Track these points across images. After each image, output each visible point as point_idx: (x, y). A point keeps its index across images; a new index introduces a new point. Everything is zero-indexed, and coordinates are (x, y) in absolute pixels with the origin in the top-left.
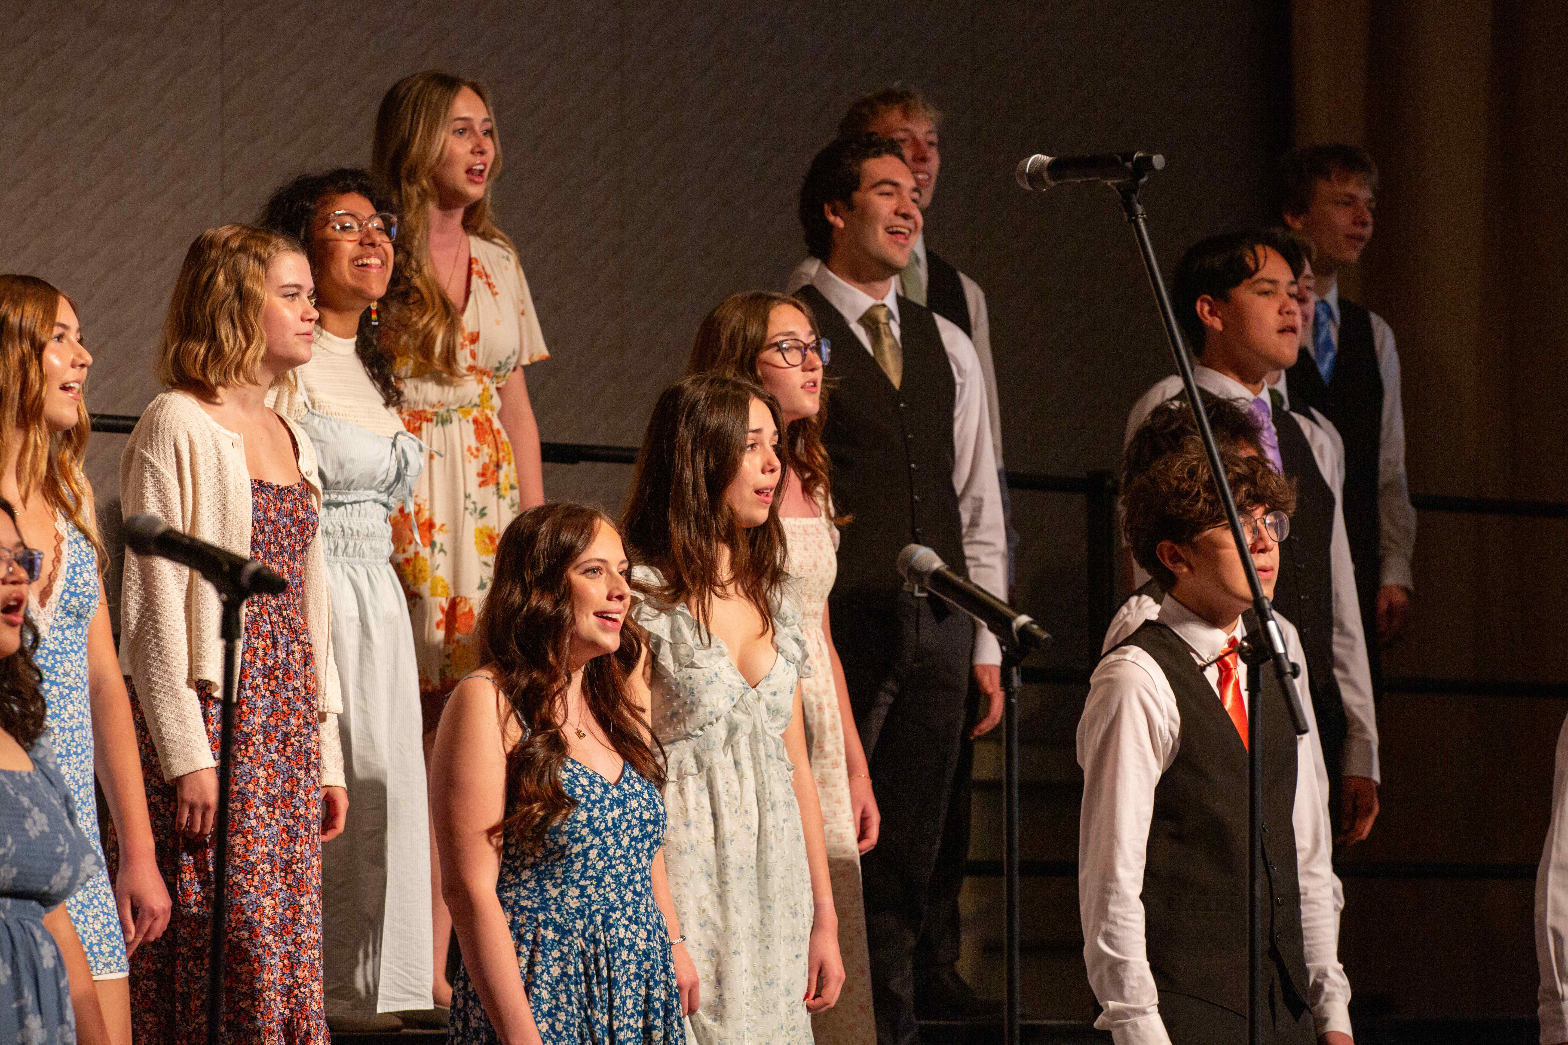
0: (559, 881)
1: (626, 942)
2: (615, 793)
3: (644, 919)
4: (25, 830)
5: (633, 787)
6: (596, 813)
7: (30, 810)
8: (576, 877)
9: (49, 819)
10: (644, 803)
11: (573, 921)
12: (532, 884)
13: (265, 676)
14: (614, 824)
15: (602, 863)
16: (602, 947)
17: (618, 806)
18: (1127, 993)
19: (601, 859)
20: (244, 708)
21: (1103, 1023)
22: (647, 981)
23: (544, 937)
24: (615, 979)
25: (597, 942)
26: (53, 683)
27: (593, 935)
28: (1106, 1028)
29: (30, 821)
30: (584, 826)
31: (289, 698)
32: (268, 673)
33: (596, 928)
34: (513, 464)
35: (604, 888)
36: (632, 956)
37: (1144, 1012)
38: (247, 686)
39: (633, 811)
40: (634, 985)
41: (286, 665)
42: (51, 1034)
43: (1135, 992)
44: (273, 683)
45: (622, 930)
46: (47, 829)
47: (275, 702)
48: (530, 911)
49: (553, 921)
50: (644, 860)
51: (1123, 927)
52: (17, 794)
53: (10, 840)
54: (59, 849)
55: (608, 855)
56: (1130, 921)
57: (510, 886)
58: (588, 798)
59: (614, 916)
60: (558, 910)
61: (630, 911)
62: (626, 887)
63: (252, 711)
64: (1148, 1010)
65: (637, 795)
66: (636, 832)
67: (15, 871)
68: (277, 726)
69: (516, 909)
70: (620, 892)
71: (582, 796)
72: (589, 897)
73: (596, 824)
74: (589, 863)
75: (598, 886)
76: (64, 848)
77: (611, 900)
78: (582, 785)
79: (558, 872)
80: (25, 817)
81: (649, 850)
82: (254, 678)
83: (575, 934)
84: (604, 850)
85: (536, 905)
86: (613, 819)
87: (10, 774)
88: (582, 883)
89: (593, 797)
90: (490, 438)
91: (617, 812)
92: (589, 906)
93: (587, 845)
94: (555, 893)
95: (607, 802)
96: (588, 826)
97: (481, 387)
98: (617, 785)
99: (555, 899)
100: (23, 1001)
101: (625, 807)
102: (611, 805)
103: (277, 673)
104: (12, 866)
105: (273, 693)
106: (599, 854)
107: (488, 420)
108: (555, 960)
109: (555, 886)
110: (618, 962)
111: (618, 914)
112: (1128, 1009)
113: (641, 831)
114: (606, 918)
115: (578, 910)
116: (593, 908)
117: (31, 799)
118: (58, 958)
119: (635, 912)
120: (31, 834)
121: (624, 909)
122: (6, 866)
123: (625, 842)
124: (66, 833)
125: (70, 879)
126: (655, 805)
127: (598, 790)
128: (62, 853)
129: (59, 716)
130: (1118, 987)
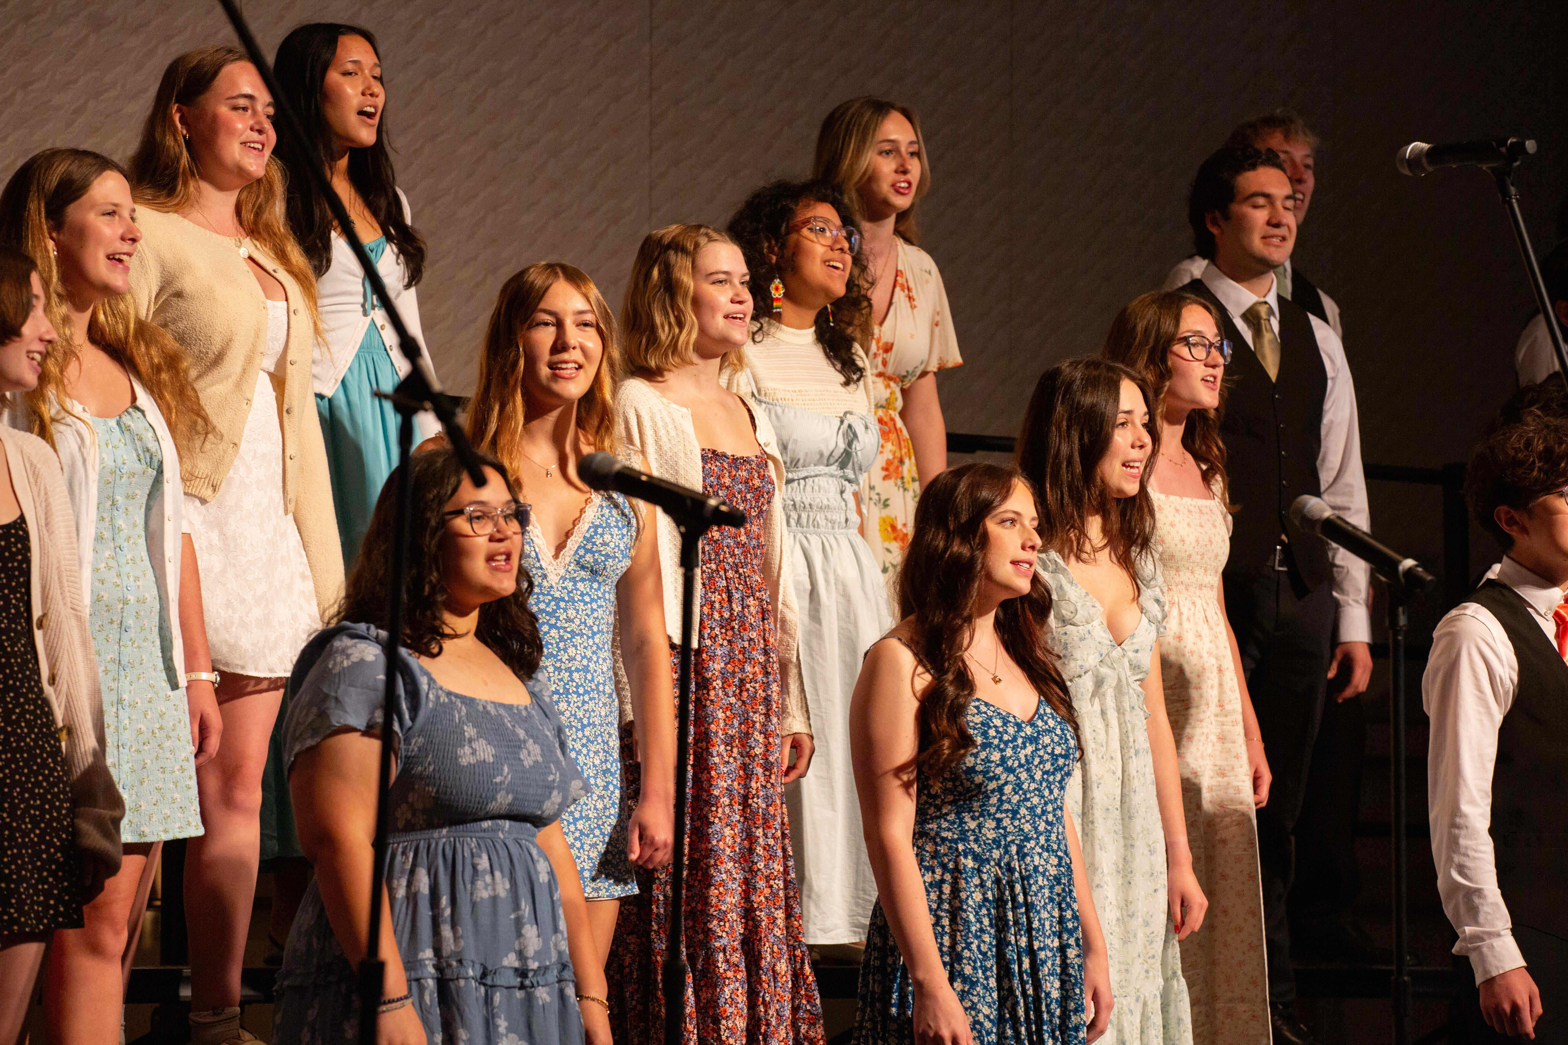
0: (977, 814)
1: (1041, 869)
2: (1029, 730)
3: (1055, 847)
4: (520, 759)
5: (1046, 723)
6: (1009, 752)
7: (525, 742)
8: (993, 810)
9: (542, 750)
10: (1056, 739)
11: (990, 851)
12: (951, 817)
13: (722, 627)
14: (1027, 760)
15: (1017, 797)
16: (1017, 875)
17: (1031, 743)
18: (1481, 918)
19: (1016, 793)
20: (704, 656)
21: (1461, 949)
22: (1059, 904)
23: (965, 866)
24: (1032, 903)
25: (1011, 870)
26: (552, 626)
27: (1008, 864)
28: (1463, 953)
29: (525, 751)
30: (998, 765)
31: (744, 648)
32: (726, 624)
33: (1011, 856)
34: (913, 458)
35: (1020, 820)
36: (1046, 882)
37: (1499, 935)
38: (706, 636)
39: (1045, 747)
40: (1049, 907)
41: (742, 617)
42: (546, 942)
43: (1489, 917)
44: (730, 633)
45: (1037, 858)
46: (540, 759)
47: (732, 650)
48: (951, 841)
49: (972, 851)
50: (1056, 792)
51: (1475, 858)
52: (514, 726)
53: (506, 769)
54: (551, 778)
55: (1021, 789)
56: (1481, 852)
57: (932, 819)
58: (1001, 739)
59: (1029, 846)
60: (976, 841)
61: (1042, 840)
62: (1040, 818)
63: (712, 658)
64: (1502, 933)
65: (1050, 731)
66: (1048, 766)
67: (510, 797)
68: (734, 672)
69: (938, 840)
70: (1034, 822)
71: (995, 737)
72: (1005, 828)
73: (1010, 763)
74: (1004, 798)
75: (1013, 818)
76: (554, 777)
77: (1026, 830)
78: (995, 727)
79: (976, 805)
80: (520, 747)
81: (1060, 782)
82: (712, 629)
83: (992, 863)
84: (1019, 785)
85: (956, 836)
86: (1026, 756)
87: (509, 708)
88: (998, 815)
89: (1006, 737)
90: (893, 436)
91: (1030, 749)
92: (1005, 836)
93: (1001, 782)
94: (973, 825)
95: (1020, 741)
96: (1001, 765)
97: (889, 391)
98: (1031, 723)
99: (973, 831)
100: (520, 913)
101: (1037, 744)
102: (1024, 743)
103: (734, 624)
104: (508, 793)
105: (729, 642)
106: (1014, 789)
107: (892, 420)
108: (976, 886)
109: (973, 818)
110: (1034, 888)
111: (1033, 843)
112: (1484, 932)
113: (1052, 764)
114: (1020, 848)
115: (994, 840)
116: (1009, 839)
117: (526, 732)
118: (551, 873)
119: (1047, 840)
120: (526, 763)
121: (1037, 838)
122: (503, 793)
123: (1038, 776)
124: (558, 763)
125: (560, 805)
126: (1067, 740)
127: (1011, 730)
128: (554, 781)
129: (555, 656)
130: (1473, 912)
